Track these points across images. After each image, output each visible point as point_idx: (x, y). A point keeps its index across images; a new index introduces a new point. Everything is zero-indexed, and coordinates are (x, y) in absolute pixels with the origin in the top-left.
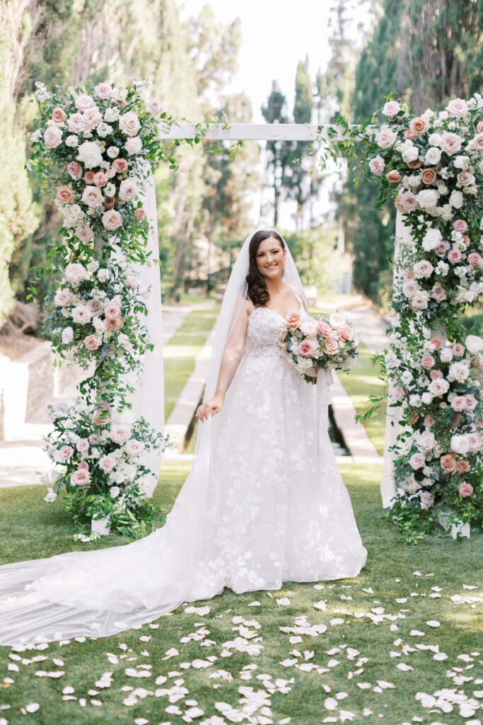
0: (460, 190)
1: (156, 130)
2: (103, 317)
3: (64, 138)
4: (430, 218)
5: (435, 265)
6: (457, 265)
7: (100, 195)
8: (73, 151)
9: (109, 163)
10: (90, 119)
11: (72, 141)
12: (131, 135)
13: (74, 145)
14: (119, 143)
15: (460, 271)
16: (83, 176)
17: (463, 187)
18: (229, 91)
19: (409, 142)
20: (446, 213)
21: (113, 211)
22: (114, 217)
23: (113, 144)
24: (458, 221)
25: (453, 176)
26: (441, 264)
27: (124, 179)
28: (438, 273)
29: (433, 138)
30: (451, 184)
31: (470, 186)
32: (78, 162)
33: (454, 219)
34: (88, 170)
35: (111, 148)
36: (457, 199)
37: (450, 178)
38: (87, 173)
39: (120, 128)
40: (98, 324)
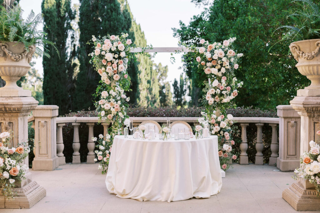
0: (224, 67)
1: (130, 49)
2: (114, 108)
3: (101, 52)
4: (215, 76)
5: (216, 90)
6: (223, 90)
7: (112, 69)
8: (104, 56)
9: (115, 59)
10: (108, 45)
11: (103, 53)
12: (122, 51)
13: (104, 54)
14: (118, 53)
15: (224, 92)
16: (107, 63)
17: (225, 66)
18: (164, 81)
19: (208, 52)
20: (220, 74)
21: (116, 75)
22: (117, 76)
23: (116, 54)
24: (223, 77)
25: (222, 63)
26: (218, 90)
27: (119, 65)
28: (217, 92)
29: (216, 51)
30: (221, 65)
31: (227, 66)
32: (105, 59)
33: (223, 76)
34: (109, 62)
35: (116, 55)
36: (223, 70)
37: (221, 64)
38: (108, 63)
39: (118, 49)
40: (112, 109)
